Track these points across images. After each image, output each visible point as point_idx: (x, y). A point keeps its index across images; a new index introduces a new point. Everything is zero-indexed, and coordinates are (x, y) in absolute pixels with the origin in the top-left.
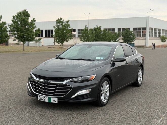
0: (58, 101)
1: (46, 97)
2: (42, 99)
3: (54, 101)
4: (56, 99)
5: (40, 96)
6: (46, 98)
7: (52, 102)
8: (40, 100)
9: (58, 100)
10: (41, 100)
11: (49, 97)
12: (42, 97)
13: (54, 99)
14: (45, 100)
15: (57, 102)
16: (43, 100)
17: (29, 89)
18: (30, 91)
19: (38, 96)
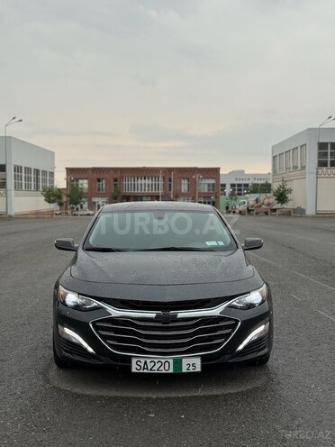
0: (203, 366)
1: (163, 361)
2: (150, 366)
3: (191, 368)
4: (198, 362)
5: (143, 361)
6: (167, 364)
7: (184, 370)
8: (141, 371)
9: (202, 361)
10: (145, 371)
11: (174, 359)
12: (148, 361)
13: (191, 361)
14: (162, 368)
15: (198, 369)
16: (156, 368)
17: (85, 344)
18: (90, 350)
19: (134, 361)
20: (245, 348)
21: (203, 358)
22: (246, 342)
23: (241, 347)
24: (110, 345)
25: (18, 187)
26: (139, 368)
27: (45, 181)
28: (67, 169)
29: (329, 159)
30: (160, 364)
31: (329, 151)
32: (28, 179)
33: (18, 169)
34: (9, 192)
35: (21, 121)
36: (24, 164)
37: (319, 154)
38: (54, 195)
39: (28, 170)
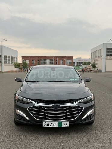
0: (70, 125)
1: (55, 123)
3: (65, 125)
4: (68, 123)
5: (47, 122)
7: (63, 126)
8: (46, 126)
9: (69, 123)
10: (48, 126)
11: (59, 122)
12: (49, 123)
13: (65, 123)
14: (54, 125)
15: (68, 126)
16: (52, 125)
17: (25, 116)
18: (27, 118)
19: (44, 123)
20: (86, 118)
21: (70, 122)
22: (86, 116)
23: (84, 118)
24: (35, 117)
25: (5, 62)
26: (45, 125)
27: (14, 60)
28: (22, 57)
29: (110, 54)
30: (54, 124)
31: (110, 51)
32: (9, 60)
33: (5, 57)
34: (2, 64)
35: (6, 40)
36: (7, 55)
37: (107, 52)
38: (17, 65)
39: (9, 57)
